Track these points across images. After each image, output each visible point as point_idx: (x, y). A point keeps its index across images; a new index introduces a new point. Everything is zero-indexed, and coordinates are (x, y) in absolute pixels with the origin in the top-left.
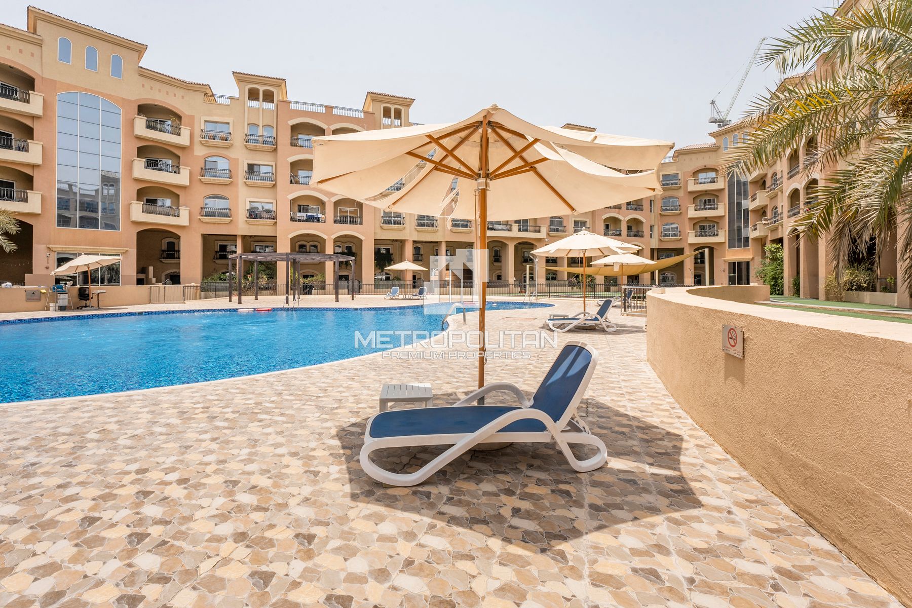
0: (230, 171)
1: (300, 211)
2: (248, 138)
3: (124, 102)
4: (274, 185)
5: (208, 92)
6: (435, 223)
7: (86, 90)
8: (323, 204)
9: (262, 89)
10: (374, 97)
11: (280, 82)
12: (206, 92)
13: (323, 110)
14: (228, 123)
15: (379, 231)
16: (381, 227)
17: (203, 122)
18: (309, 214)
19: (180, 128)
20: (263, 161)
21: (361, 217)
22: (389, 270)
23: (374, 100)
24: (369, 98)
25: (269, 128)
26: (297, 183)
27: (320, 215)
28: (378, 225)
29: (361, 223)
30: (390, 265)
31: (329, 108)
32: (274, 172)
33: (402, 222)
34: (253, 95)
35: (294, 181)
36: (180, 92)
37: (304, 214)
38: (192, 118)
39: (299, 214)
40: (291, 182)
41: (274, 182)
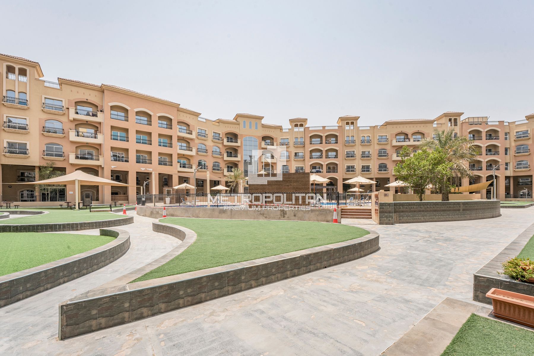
0: (289, 156)
1: (313, 169)
2: (295, 143)
3: (259, 137)
4: (304, 160)
5: (281, 128)
6: (370, 170)
7: (250, 135)
8: (322, 165)
9: (299, 124)
10: (342, 119)
11: (305, 120)
12: (280, 128)
13: (321, 128)
14: (288, 139)
15: (344, 175)
16: (345, 173)
17: (280, 139)
18: (317, 170)
19: (273, 143)
20: (300, 151)
21: (337, 170)
22: (349, 191)
23: (342, 120)
24: (340, 120)
25: (302, 138)
26: (312, 158)
27: (321, 170)
28: (344, 172)
29: (337, 172)
30: (349, 189)
31: (324, 127)
32: (304, 155)
33: (355, 170)
34: (296, 126)
35: (311, 158)
36: (273, 130)
37: (315, 170)
38: (277, 138)
39: (313, 170)
40: (310, 158)
41: (304, 159)
